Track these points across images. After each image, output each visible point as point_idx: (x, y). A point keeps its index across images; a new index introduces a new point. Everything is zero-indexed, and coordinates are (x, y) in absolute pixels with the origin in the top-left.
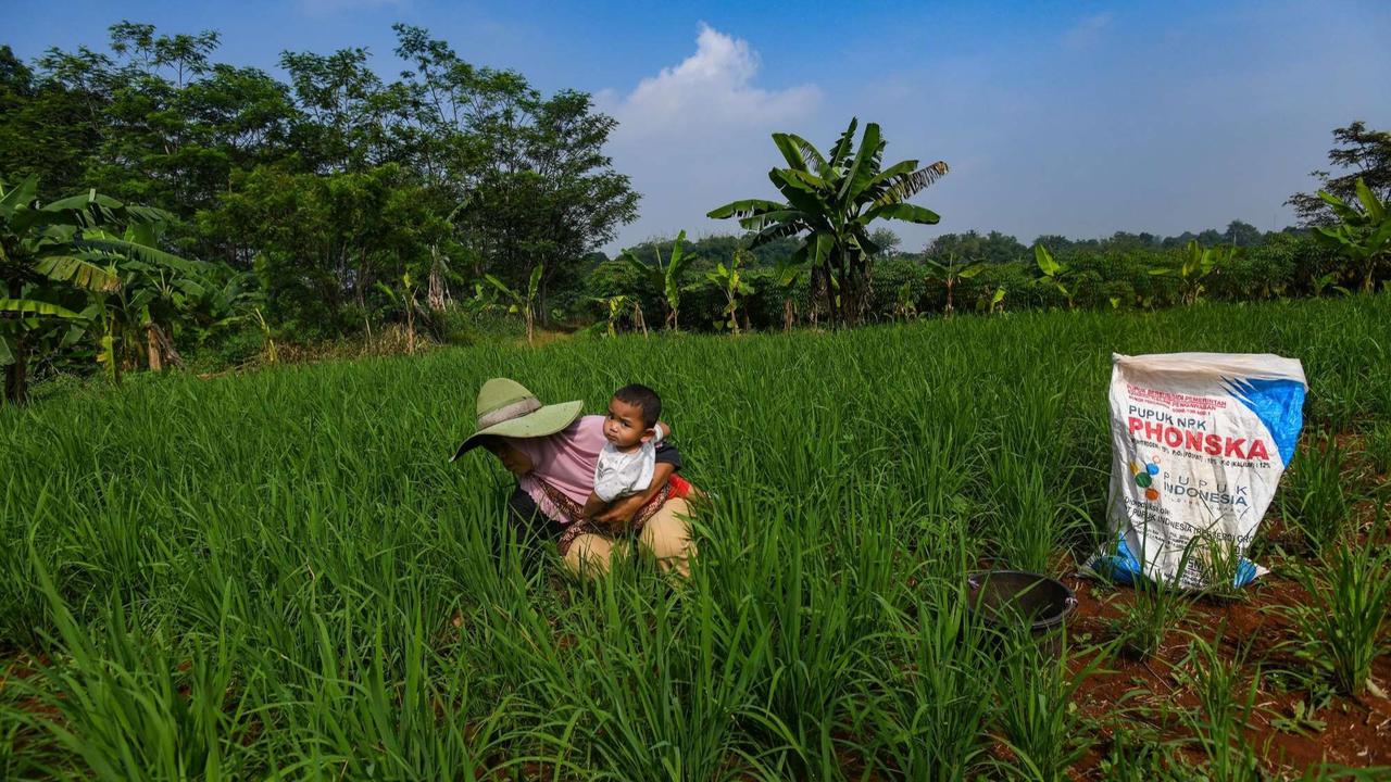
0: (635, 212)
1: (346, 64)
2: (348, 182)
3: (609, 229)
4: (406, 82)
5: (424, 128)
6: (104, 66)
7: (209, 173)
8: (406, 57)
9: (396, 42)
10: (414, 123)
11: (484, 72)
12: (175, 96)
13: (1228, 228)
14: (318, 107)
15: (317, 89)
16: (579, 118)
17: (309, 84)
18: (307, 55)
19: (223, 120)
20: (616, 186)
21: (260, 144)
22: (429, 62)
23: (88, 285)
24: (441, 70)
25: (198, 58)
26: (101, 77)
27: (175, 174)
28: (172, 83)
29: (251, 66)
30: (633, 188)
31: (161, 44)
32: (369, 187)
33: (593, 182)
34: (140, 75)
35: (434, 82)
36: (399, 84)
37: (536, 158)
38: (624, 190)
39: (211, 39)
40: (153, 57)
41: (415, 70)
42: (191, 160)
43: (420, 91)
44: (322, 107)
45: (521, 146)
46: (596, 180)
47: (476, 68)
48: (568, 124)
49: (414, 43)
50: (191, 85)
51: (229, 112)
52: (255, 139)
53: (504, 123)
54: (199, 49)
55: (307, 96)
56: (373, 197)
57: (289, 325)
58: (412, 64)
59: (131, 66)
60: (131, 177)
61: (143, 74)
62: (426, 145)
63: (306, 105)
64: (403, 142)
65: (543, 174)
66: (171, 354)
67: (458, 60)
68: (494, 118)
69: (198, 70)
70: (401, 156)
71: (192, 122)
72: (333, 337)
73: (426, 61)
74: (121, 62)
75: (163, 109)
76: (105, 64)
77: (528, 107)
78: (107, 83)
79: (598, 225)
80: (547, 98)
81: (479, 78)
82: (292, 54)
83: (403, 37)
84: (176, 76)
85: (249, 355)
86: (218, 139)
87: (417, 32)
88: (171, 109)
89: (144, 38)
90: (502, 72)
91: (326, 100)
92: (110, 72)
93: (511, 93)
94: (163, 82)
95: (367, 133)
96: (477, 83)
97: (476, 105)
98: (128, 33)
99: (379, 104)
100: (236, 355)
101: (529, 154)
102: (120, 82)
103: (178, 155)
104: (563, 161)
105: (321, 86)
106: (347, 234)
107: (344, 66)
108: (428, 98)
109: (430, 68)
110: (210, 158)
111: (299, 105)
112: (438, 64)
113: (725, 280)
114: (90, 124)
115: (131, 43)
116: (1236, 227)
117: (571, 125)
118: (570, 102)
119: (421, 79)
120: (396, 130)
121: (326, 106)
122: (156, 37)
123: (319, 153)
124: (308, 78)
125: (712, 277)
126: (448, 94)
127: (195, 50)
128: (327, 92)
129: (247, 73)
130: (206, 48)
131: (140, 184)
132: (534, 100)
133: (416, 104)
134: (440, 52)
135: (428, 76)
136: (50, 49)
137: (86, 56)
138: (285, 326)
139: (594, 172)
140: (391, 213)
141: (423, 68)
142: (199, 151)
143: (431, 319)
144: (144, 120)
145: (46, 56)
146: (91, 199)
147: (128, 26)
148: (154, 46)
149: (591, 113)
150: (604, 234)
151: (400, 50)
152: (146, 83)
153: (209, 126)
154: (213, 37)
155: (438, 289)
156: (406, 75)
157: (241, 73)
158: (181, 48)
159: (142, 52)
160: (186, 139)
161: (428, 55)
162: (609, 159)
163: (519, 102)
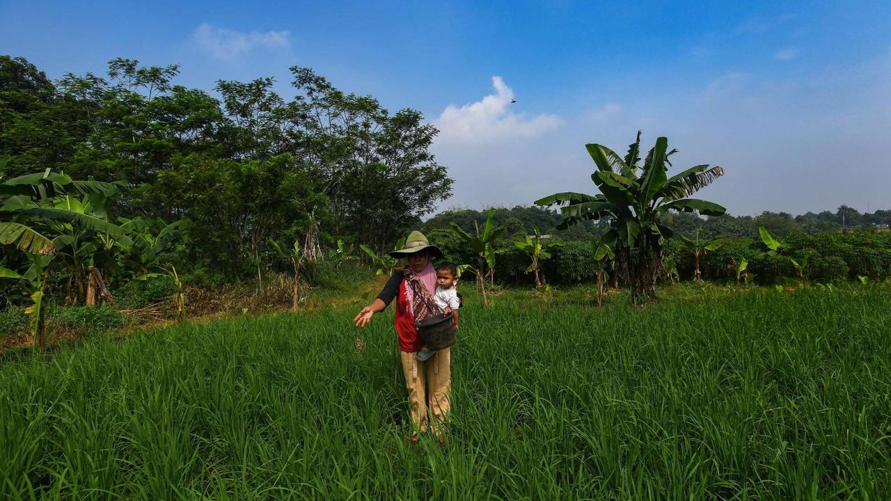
0: (449, 192)
1: (259, 89)
2: (255, 167)
3: (431, 204)
4: (299, 102)
5: (308, 132)
6: (101, 85)
7: (159, 156)
8: (299, 88)
9: (293, 77)
10: (301, 128)
11: (351, 97)
12: (145, 106)
13: (838, 210)
14: (238, 116)
15: (240, 104)
16: (413, 128)
17: (235, 101)
18: (234, 82)
19: (174, 122)
20: (436, 174)
21: (197, 138)
22: (314, 90)
23: (28, 248)
24: (321, 95)
25: (163, 81)
26: (98, 92)
27: (136, 155)
28: (144, 98)
29: (196, 88)
30: (449, 176)
31: (141, 72)
32: (270, 170)
33: (422, 170)
34: (123, 92)
35: (317, 103)
36: (294, 103)
37: (383, 154)
38: (442, 177)
39: (173, 69)
40: (134, 80)
41: (305, 95)
42: (148, 148)
43: (308, 108)
44: (242, 116)
45: (373, 146)
46: (423, 169)
47: (345, 94)
48: (406, 132)
49: (305, 78)
50: (156, 98)
51: (179, 117)
52: (194, 135)
53: (364, 130)
54: (165, 76)
55: (232, 108)
56: (272, 177)
57: (199, 272)
58: (303, 92)
59: (119, 86)
60: (106, 157)
61: (126, 91)
62: (308, 143)
63: (231, 114)
64: (293, 141)
65: (388, 165)
66: (105, 292)
67: (333, 89)
68: (355, 127)
69: (163, 90)
70: (292, 149)
71: (153, 122)
72: (232, 282)
73: (312, 90)
74: (114, 83)
75: (136, 115)
76: (102, 84)
77: (380, 120)
78: (101, 96)
79: (424, 200)
80: (392, 115)
81: (348, 101)
82: (224, 82)
83: (297, 74)
84: (148, 93)
85: (165, 295)
86: (168, 133)
87: (307, 71)
88: (141, 114)
89: (130, 68)
90: (363, 97)
91: (244, 111)
92: (104, 89)
93: (368, 111)
94: (138, 96)
95: (270, 133)
96: (346, 104)
97: (345, 118)
98: (121, 65)
99: (280, 115)
100: (155, 295)
101: (379, 151)
102: (110, 96)
103: (140, 143)
104: (402, 156)
105: (242, 103)
106: (251, 204)
107: (257, 89)
108: (313, 112)
109: (315, 94)
110: (162, 146)
111: (226, 114)
112: (319, 91)
113: (532, 249)
114: (84, 122)
115: (121, 71)
116: (843, 209)
117: (408, 132)
118: (408, 117)
119: (308, 101)
120: (290, 133)
121: (244, 116)
122: (138, 68)
123: (235, 146)
124: (234, 97)
125: (521, 246)
126: (326, 111)
127: (162, 76)
128: (246, 106)
129: (193, 92)
130: (170, 76)
131: (111, 162)
132: (384, 116)
133: (304, 117)
134: (322, 85)
135: (313, 99)
136: (67, 74)
137: (90, 79)
138: (196, 272)
139: (423, 164)
140: (284, 190)
141: (310, 94)
142: (153, 142)
143: (306, 267)
144: (121, 120)
145: (64, 78)
146: (46, 176)
147: (120, 60)
148: (136, 73)
149: (422, 124)
150: (428, 207)
151: (295, 83)
152: (127, 97)
153: (165, 125)
154: (175, 69)
155: (312, 244)
156: (299, 98)
157: (189, 92)
158: (154, 75)
159: (127, 78)
160: (148, 133)
161: (313, 86)
162: (432, 156)
163: (374, 117)
